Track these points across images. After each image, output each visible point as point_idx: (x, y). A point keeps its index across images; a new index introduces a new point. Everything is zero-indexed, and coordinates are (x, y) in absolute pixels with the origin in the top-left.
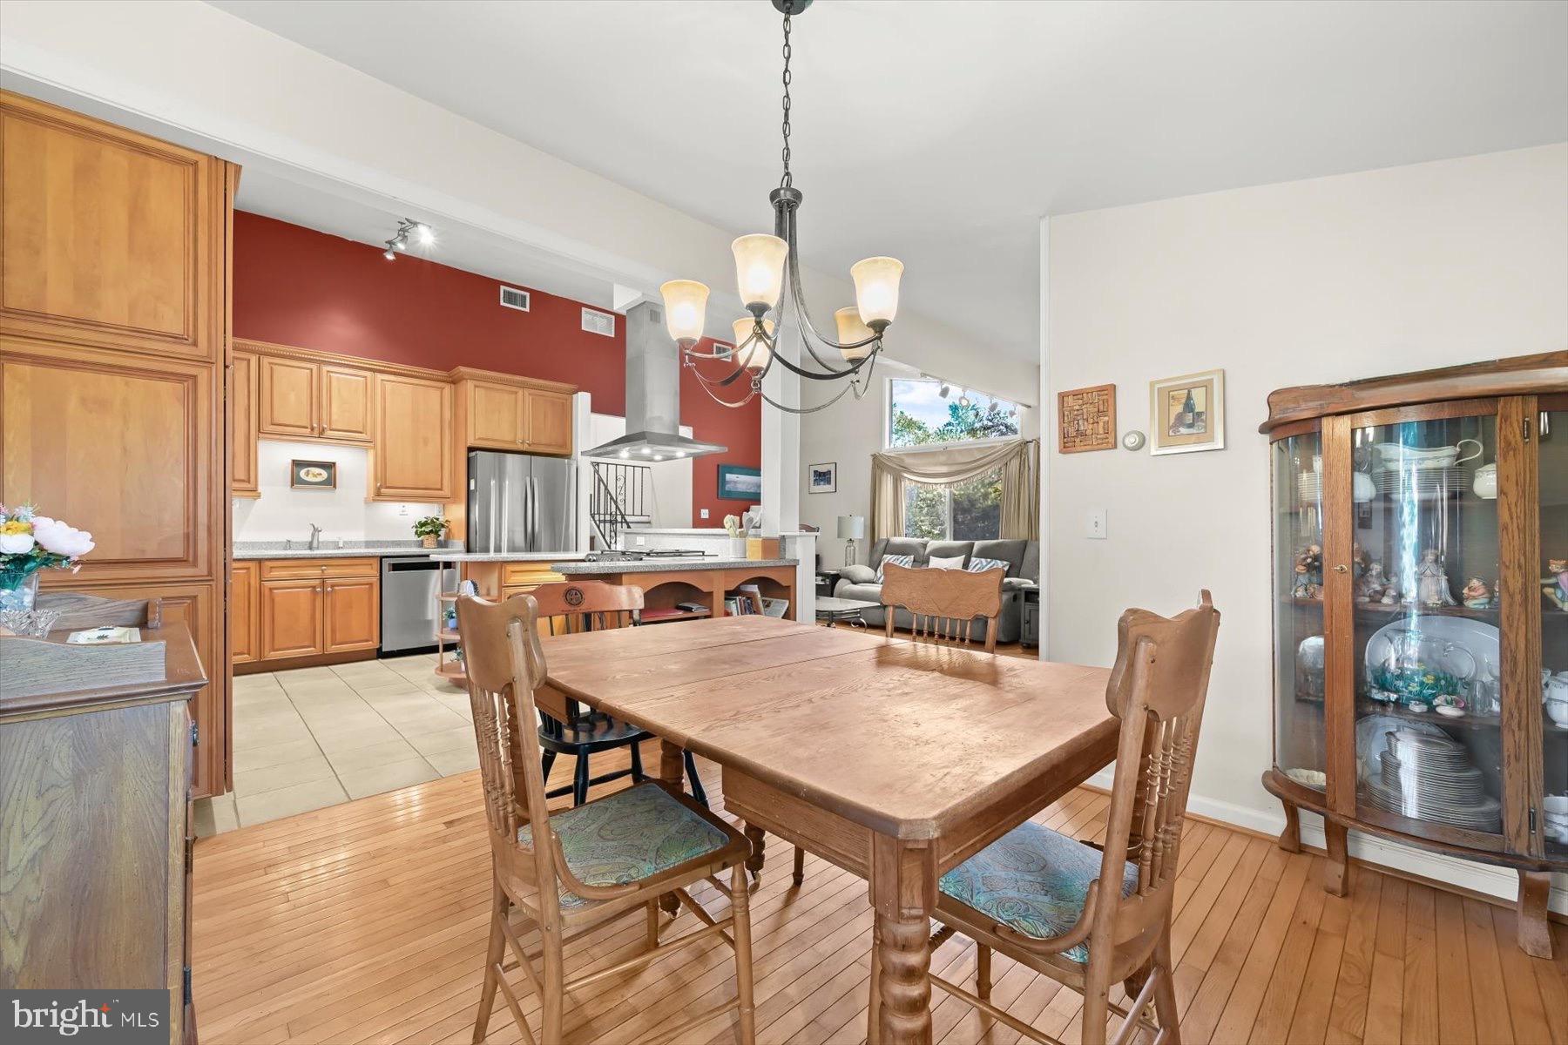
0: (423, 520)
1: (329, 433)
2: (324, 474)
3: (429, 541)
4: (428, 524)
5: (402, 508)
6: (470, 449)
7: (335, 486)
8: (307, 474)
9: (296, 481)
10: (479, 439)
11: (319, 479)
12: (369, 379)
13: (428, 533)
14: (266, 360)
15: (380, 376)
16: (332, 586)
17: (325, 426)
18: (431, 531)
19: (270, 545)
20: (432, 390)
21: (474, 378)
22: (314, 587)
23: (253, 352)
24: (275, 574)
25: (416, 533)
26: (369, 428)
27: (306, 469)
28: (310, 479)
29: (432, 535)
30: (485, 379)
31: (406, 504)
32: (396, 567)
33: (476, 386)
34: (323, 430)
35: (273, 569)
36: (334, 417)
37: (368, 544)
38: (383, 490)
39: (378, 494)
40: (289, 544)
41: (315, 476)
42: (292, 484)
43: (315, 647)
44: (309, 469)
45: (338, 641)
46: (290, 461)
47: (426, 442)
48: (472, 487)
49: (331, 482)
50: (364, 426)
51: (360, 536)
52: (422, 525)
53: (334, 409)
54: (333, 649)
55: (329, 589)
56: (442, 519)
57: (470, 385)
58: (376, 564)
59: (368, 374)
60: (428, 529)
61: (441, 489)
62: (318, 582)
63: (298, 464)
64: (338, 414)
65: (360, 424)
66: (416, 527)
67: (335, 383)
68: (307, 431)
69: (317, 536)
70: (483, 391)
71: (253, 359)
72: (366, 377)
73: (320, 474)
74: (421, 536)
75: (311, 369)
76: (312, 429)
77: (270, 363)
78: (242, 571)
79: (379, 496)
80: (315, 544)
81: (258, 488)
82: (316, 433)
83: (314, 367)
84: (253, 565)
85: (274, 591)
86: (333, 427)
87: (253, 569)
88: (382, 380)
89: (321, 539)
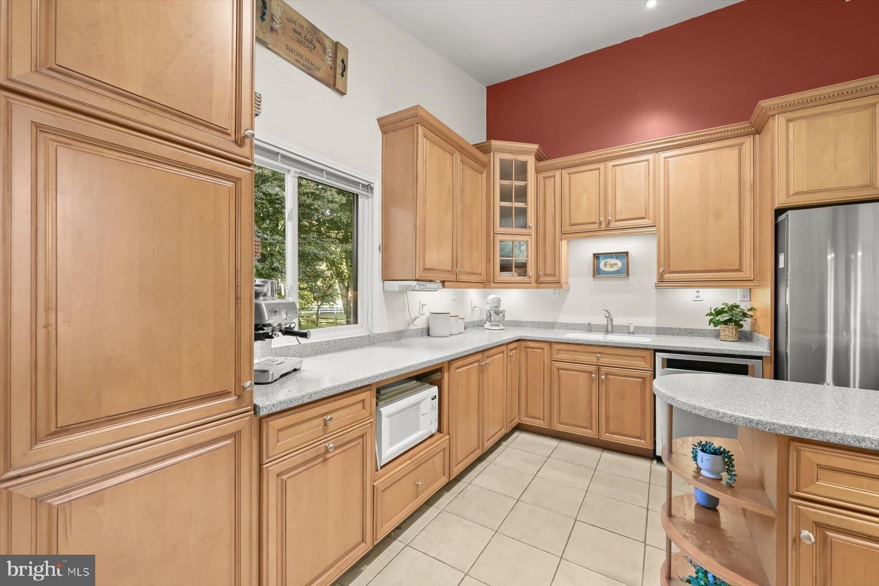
0: (720, 307)
1: (613, 225)
2: (619, 264)
3: (729, 331)
4: (726, 312)
5: (695, 294)
6: (779, 212)
7: (628, 275)
8: (606, 265)
9: (597, 272)
11: (615, 269)
12: (651, 161)
13: (726, 323)
14: (565, 173)
15: (663, 155)
16: (607, 374)
17: (610, 218)
18: (730, 320)
20: (725, 152)
21: (783, 110)
22: (591, 373)
23: (557, 169)
24: (561, 356)
25: (711, 321)
26: (651, 212)
27: (605, 261)
28: (608, 269)
29: (732, 326)
31: (700, 290)
32: (671, 364)
33: (789, 121)
34: (609, 222)
35: (560, 351)
36: (618, 208)
37: (660, 331)
38: (668, 276)
39: (661, 279)
41: (611, 266)
42: (594, 275)
43: (591, 430)
44: (607, 260)
45: (611, 430)
46: (592, 255)
47: (720, 215)
48: (781, 265)
49: (625, 272)
50: (647, 212)
52: (719, 312)
53: (618, 202)
54: (606, 437)
55: (603, 377)
56: (744, 306)
57: (778, 124)
58: (649, 358)
59: (650, 157)
60: (725, 317)
61: (739, 270)
62: (593, 368)
63: (597, 256)
64: (623, 206)
65: (643, 210)
66: (711, 314)
67: (619, 175)
68: (596, 226)
69: (612, 320)
70: (803, 124)
71: (558, 174)
72: (648, 160)
73: (616, 264)
74: (715, 326)
75: (599, 169)
76: (600, 224)
77: (569, 174)
78: (539, 350)
79: (662, 281)
80: (610, 328)
81: (563, 281)
82: (603, 226)
83: (601, 166)
84: (546, 346)
85: (561, 371)
86: (618, 218)
87: (546, 350)
88: (665, 158)
89: (615, 323)
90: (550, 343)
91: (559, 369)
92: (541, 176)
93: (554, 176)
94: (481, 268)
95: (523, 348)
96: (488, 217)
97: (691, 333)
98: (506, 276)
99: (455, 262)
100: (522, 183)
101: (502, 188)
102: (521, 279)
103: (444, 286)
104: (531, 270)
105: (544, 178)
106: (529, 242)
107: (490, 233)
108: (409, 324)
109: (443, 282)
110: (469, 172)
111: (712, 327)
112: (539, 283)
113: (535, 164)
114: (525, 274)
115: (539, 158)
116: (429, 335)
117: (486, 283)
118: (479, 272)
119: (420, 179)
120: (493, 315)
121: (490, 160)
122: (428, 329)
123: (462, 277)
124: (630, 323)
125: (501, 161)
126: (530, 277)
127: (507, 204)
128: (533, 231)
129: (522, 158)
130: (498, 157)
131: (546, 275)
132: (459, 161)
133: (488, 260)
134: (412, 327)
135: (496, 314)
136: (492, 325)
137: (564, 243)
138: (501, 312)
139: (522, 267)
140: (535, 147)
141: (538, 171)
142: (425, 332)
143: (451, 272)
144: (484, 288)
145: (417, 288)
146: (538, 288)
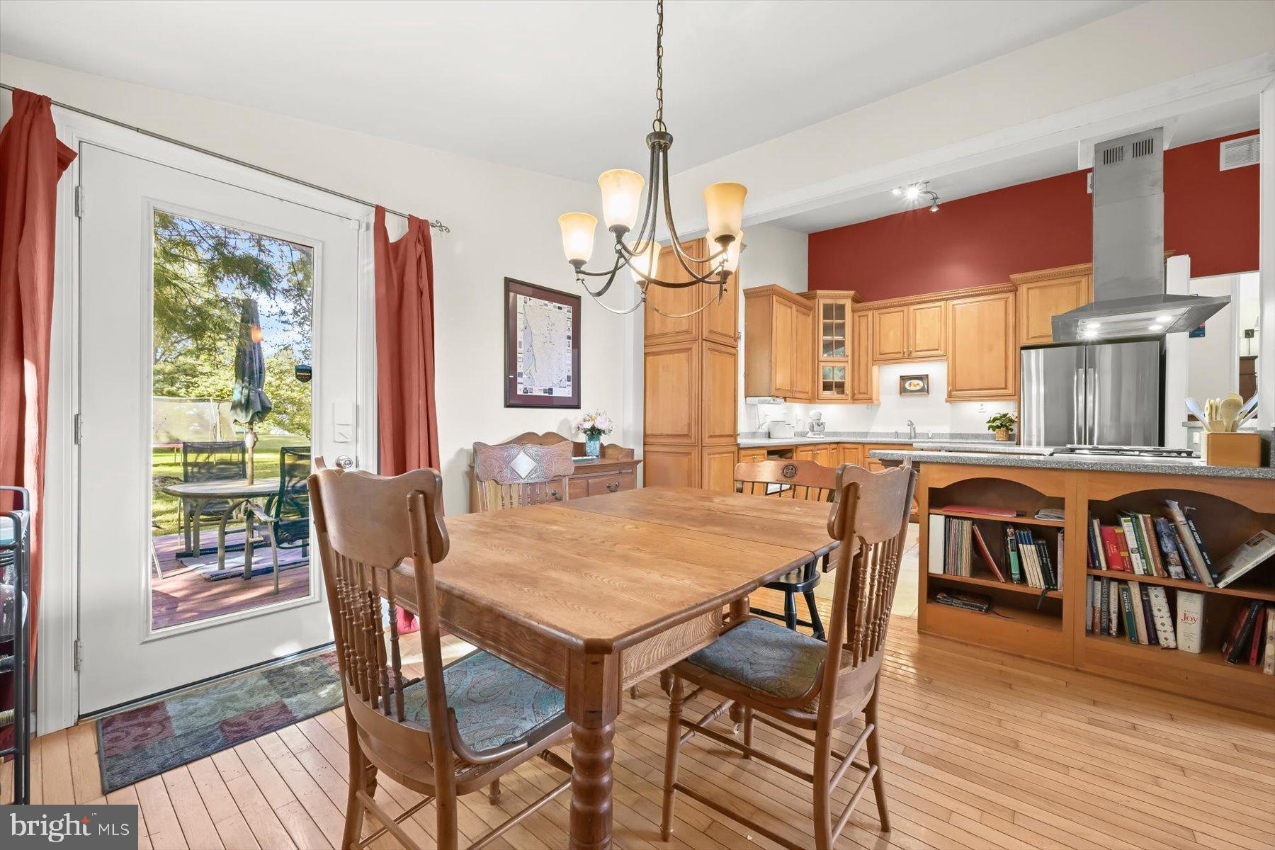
0: (996, 416)
1: (914, 354)
2: (921, 384)
3: (1000, 433)
4: (1000, 419)
5: (977, 407)
6: (1023, 349)
7: (928, 392)
8: (910, 385)
9: (903, 390)
10: (1033, 338)
11: (918, 388)
12: (943, 307)
13: (998, 427)
14: (876, 313)
15: (950, 303)
17: (911, 349)
18: (1002, 426)
19: (887, 434)
21: (1026, 281)
23: (869, 310)
25: (990, 428)
26: (942, 346)
27: (909, 382)
28: (912, 388)
29: (1003, 429)
30: (1039, 279)
33: (1029, 289)
34: (910, 352)
36: (918, 342)
37: (953, 436)
38: (956, 393)
39: (950, 396)
40: (897, 435)
41: (915, 386)
42: (901, 393)
44: (911, 381)
46: (899, 377)
47: (991, 349)
49: (925, 391)
50: (939, 346)
51: (946, 430)
52: (995, 420)
53: (918, 337)
57: (1023, 289)
59: (942, 303)
60: (998, 423)
61: (1005, 389)
63: (903, 379)
64: (921, 341)
65: (937, 344)
66: (989, 422)
67: (918, 316)
68: (901, 355)
69: (914, 429)
70: (1037, 292)
71: (870, 314)
72: (940, 306)
73: (918, 384)
74: (994, 431)
75: (903, 311)
76: (904, 353)
77: (879, 314)
78: (854, 450)
79: (951, 397)
80: (913, 435)
81: (874, 397)
82: (906, 355)
83: (905, 309)
84: (860, 447)
85: (872, 465)
86: (917, 349)
87: (860, 450)
88: (953, 305)
89: (917, 432)
90: (863, 444)
91: (870, 463)
92: (856, 315)
93: (867, 316)
94: (809, 388)
95: (841, 449)
96: (813, 349)
97: (977, 436)
98: (828, 394)
99: (792, 384)
100: (841, 321)
101: (825, 325)
102: (840, 396)
103: (785, 401)
104: (848, 389)
105: (859, 316)
106: (846, 368)
107: (815, 361)
108: (759, 428)
109: (785, 398)
110: (801, 317)
111: (991, 431)
112: (854, 399)
113: (852, 305)
114: (843, 392)
115: (856, 300)
116: (769, 437)
117: (812, 399)
118: (807, 391)
119: (774, 330)
120: (816, 427)
121: (815, 305)
122: (769, 433)
123: (797, 395)
124: (929, 431)
125: (824, 305)
126: (847, 395)
127: (828, 338)
128: (850, 358)
129: (841, 302)
130: (822, 302)
131: (860, 393)
132: (795, 310)
133: (813, 382)
134: (761, 430)
135: (818, 425)
136: (814, 435)
137: (875, 368)
138: (822, 424)
139: (840, 387)
140: (852, 293)
141: (854, 311)
142: (767, 436)
143: (790, 391)
144: (810, 403)
145: (771, 402)
146: (853, 403)
